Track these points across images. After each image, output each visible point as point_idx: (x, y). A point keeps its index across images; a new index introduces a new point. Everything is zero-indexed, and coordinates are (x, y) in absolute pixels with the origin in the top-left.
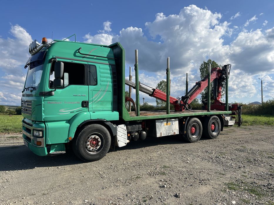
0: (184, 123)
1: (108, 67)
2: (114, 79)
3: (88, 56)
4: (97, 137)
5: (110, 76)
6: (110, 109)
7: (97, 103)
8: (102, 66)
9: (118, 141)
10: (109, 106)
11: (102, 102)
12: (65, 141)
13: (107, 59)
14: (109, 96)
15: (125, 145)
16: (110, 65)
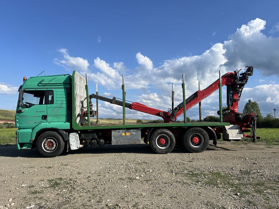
0: (147, 133)
1: (63, 90)
2: (68, 98)
3: (47, 85)
4: (52, 141)
5: (64, 96)
6: (65, 121)
7: (53, 116)
8: (58, 90)
9: (71, 145)
10: (64, 118)
11: (57, 116)
12: (29, 141)
13: (63, 84)
14: (63, 111)
15: (77, 149)
16: (65, 88)
